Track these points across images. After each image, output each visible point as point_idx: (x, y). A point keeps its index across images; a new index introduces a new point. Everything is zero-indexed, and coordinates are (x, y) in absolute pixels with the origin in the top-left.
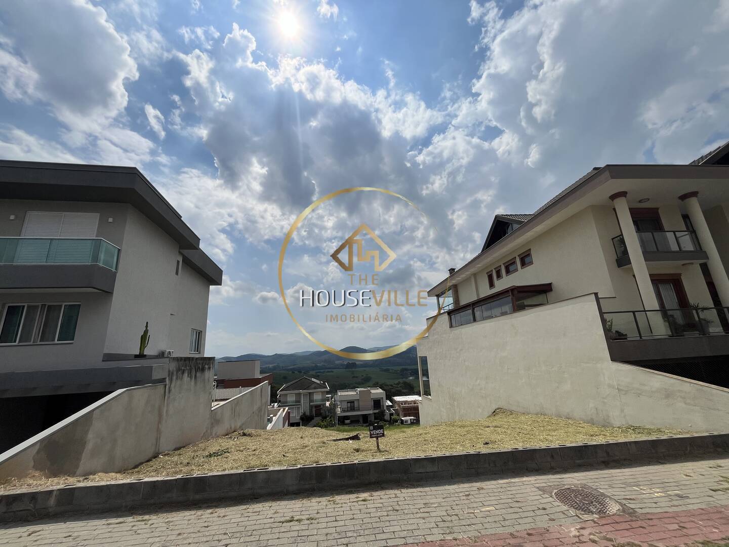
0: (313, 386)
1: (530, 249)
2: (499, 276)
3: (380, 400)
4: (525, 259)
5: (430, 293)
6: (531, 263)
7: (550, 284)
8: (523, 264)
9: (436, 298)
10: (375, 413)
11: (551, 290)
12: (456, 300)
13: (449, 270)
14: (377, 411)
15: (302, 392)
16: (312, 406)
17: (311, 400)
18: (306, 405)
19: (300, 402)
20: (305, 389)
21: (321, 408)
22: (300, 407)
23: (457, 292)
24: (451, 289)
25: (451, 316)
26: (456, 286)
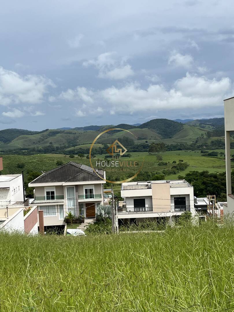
0: (81, 176)
3: (184, 198)
10: (175, 217)
14: (179, 214)
15: (64, 184)
16: (81, 205)
17: (80, 197)
18: (72, 202)
19: (62, 197)
20: (70, 181)
21: (96, 206)
22: (63, 205)
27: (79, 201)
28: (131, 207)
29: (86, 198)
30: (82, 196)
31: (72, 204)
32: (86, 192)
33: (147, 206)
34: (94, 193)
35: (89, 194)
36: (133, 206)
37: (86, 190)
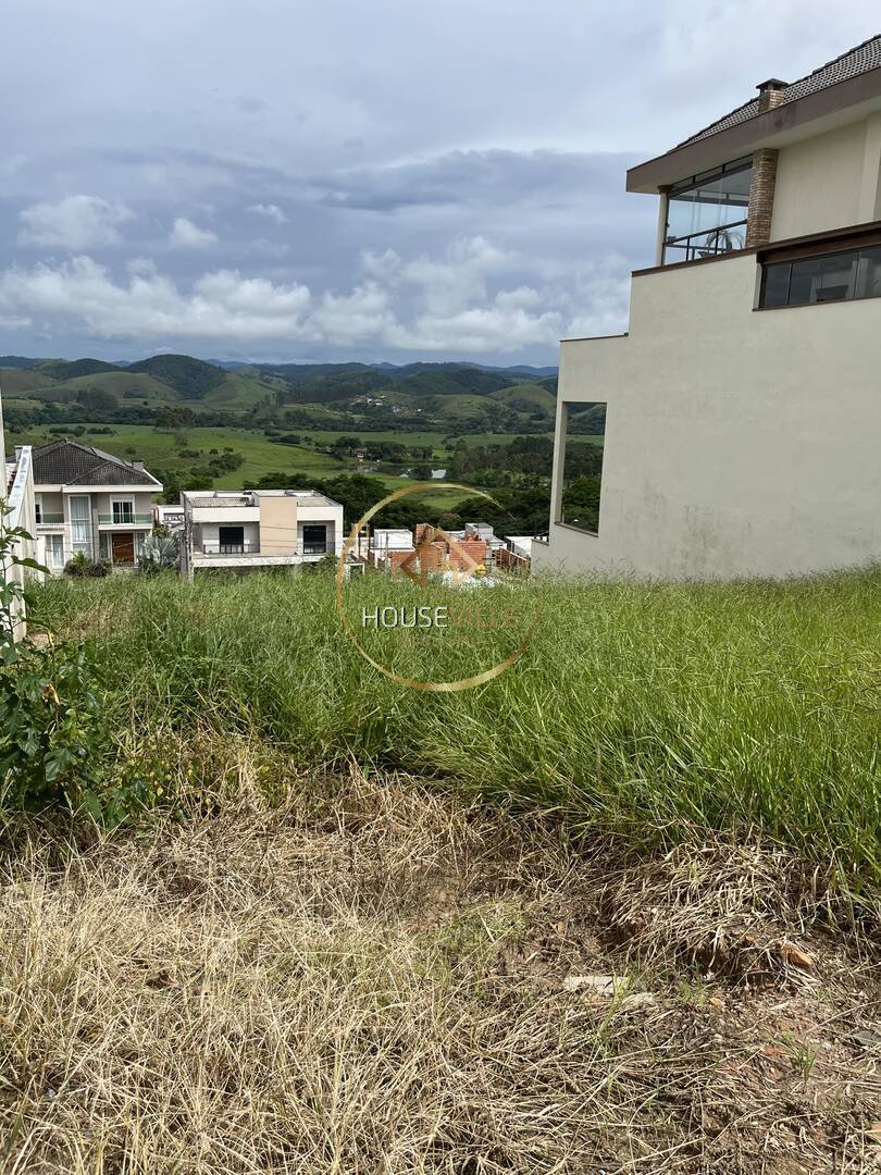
0: (104, 473)
3: (325, 527)
5: (638, 178)
9: (657, 199)
10: (305, 564)
12: (763, 219)
13: (762, 87)
14: (312, 559)
15: (67, 489)
16: (103, 535)
17: (101, 518)
18: (82, 531)
19: (60, 519)
20: (78, 482)
21: (135, 541)
22: (61, 536)
23: (774, 178)
24: (749, 165)
25: (769, 269)
26: (773, 157)
27: (101, 528)
28: (212, 542)
29: (116, 521)
30: (108, 518)
31: (81, 535)
32: (116, 510)
33: (246, 542)
34: (134, 512)
35: (122, 513)
36: (218, 542)
37: (116, 506)
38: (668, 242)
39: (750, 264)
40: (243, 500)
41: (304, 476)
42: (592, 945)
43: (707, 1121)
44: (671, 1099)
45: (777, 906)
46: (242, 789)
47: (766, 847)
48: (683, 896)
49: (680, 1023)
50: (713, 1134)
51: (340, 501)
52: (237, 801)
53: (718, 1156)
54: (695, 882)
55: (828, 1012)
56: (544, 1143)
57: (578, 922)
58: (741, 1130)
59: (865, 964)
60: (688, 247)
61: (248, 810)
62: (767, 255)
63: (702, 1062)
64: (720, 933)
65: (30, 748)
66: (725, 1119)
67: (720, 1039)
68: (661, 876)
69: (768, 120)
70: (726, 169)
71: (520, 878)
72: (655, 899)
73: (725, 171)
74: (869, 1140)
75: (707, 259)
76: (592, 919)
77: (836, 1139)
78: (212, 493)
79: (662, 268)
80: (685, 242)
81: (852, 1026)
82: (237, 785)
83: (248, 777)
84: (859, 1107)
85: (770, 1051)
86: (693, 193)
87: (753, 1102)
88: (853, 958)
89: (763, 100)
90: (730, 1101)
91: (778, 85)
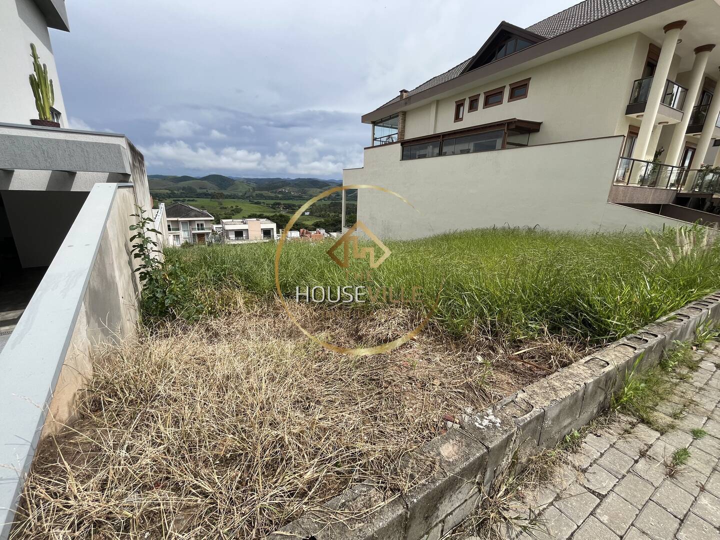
0: (193, 214)
1: (530, 78)
2: (473, 107)
3: (270, 231)
4: (519, 91)
5: (365, 119)
6: (524, 95)
7: (540, 124)
8: (512, 97)
9: (371, 126)
10: (264, 243)
11: (537, 130)
12: (402, 133)
13: (401, 92)
14: (267, 241)
15: (180, 219)
16: (194, 234)
17: (193, 229)
18: (186, 233)
19: (178, 230)
20: (184, 217)
21: (206, 237)
22: (179, 235)
23: (405, 120)
24: (398, 116)
25: (404, 148)
26: (404, 114)
27: (193, 232)
28: (232, 236)
29: (198, 230)
30: (195, 229)
31: (186, 235)
32: (198, 226)
33: (244, 236)
34: (204, 227)
35: (200, 227)
36: (234, 236)
37: (198, 224)
38: (375, 139)
39: (398, 147)
40: (242, 222)
41: (263, 215)
42: (352, 342)
43: (384, 384)
44: (374, 380)
45: (407, 325)
46: (238, 306)
47: (404, 308)
48: (379, 325)
49: (377, 358)
50: (386, 388)
51: (275, 222)
52: (237, 310)
53: (388, 393)
54: (383, 320)
55: (421, 352)
56: (333, 397)
57: (348, 336)
58: (395, 386)
59: (432, 338)
60: (381, 141)
61: (241, 313)
62: (404, 144)
63: (383, 368)
64: (390, 333)
65: (159, 295)
66: (390, 383)
67: (389, 361)
68: (373, 320)
69: (403, 102)
70: (391, 117)
71: (330, 325)
72: (370, 327)
73: (390, 118)
74: (433, 385)
75: (386, 144)
76: (352, 335)
77: (423, 385)
78: (231, 220)
79: (373, 147)
80: (379, 140)
81: (428, 355)
82: (237, 305)
83: (241, 302)
84: (430, 376)
85: (404, 363)
86: (382, 124)
87: (398, 377)
88: (428, 337)
89: (401, 96)
90: (391, 378)
91: (405, 91)
